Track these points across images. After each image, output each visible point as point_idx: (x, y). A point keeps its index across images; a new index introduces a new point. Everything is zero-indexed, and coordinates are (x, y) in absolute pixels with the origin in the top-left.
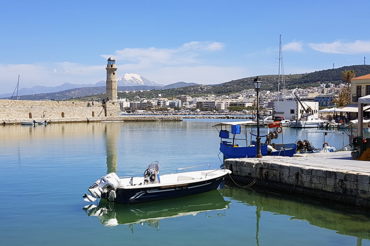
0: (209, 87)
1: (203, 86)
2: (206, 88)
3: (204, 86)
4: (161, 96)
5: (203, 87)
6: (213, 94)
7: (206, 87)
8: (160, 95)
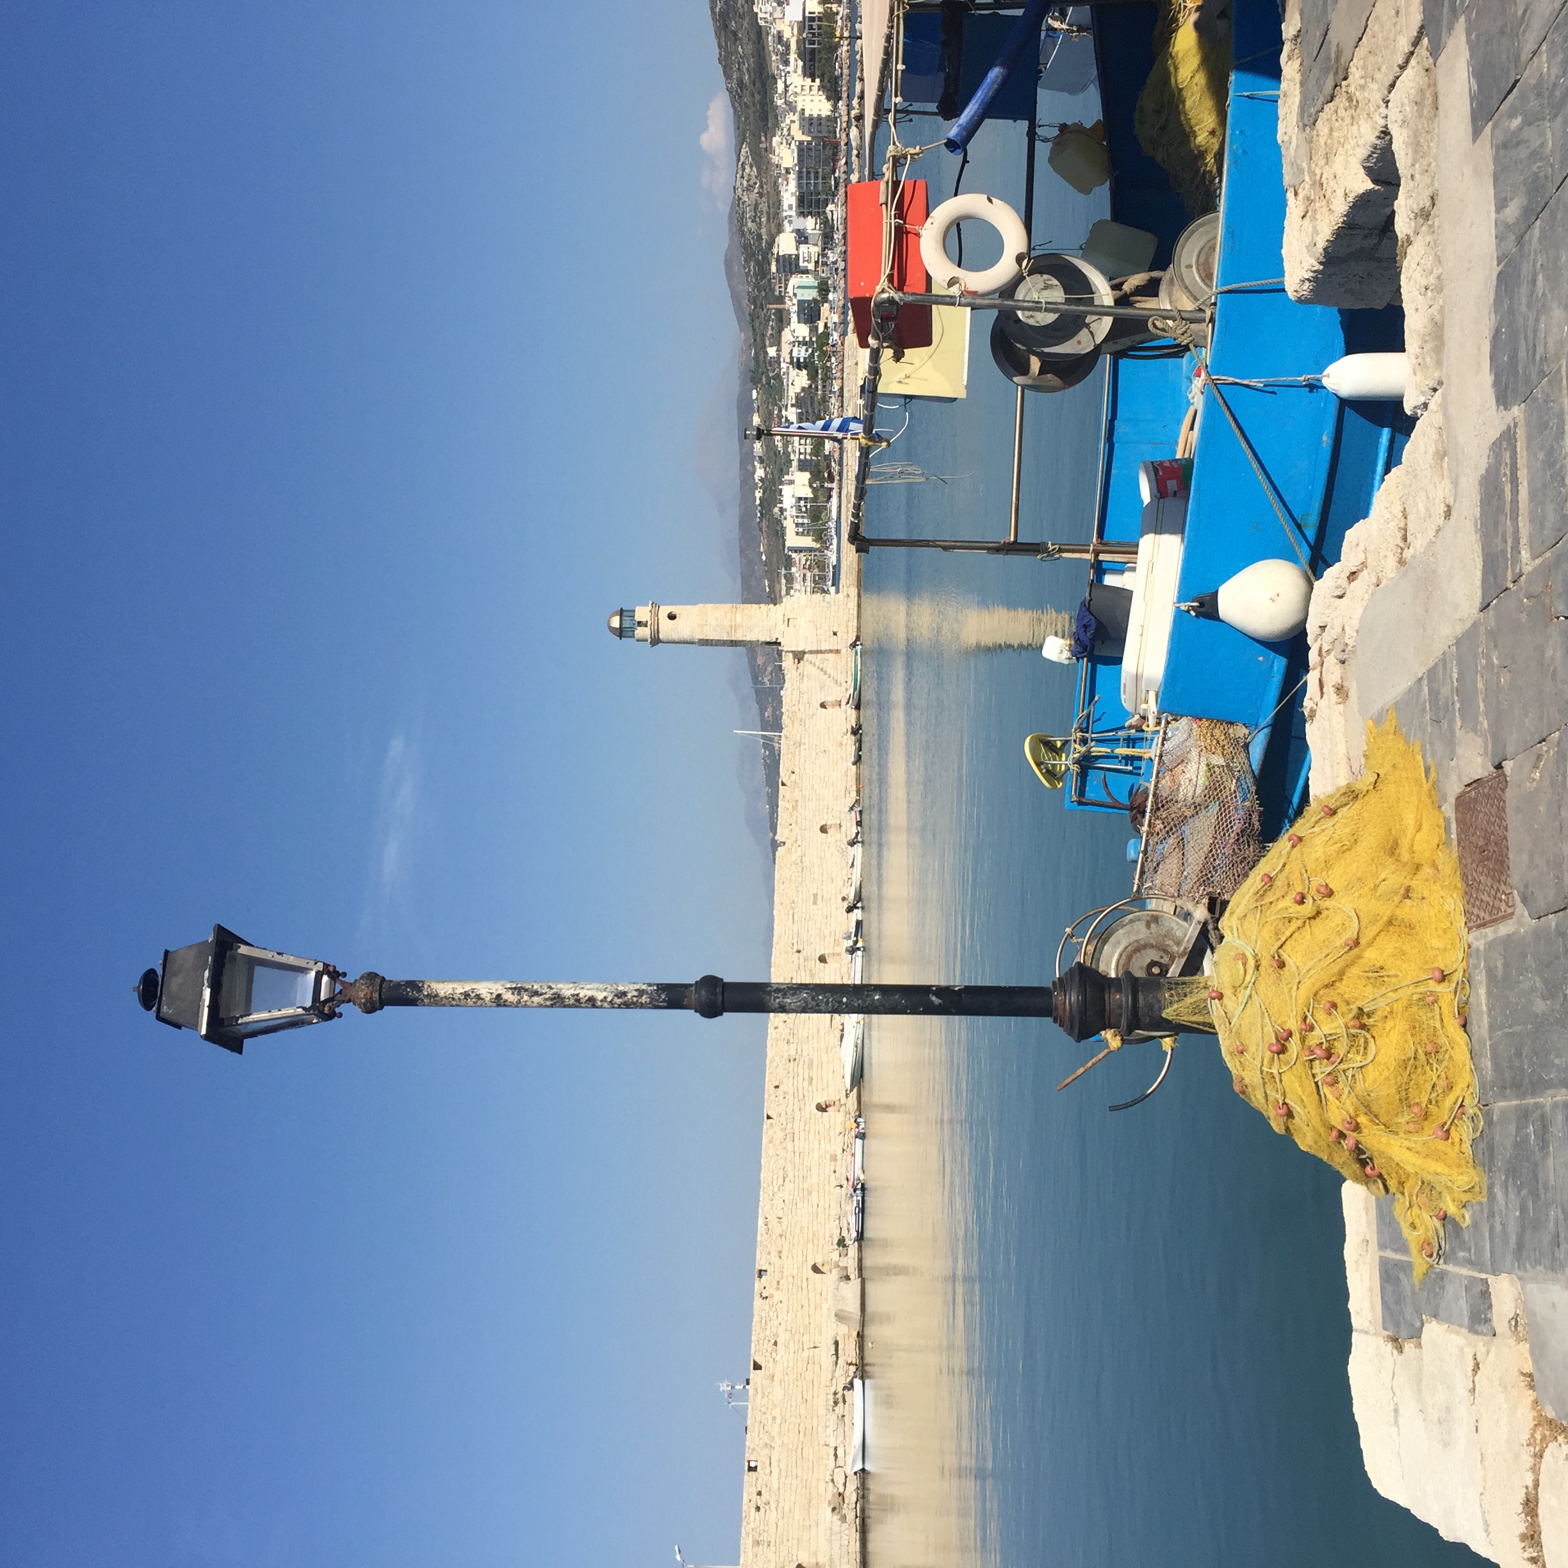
0: (742, 159)
1: (738, 183)
2: (748, 170)
3: (738, 176)
4: (775, 348)
5: (745, 183)
6: (771, 144)
7: (744, 170)
8: (772, 352)
